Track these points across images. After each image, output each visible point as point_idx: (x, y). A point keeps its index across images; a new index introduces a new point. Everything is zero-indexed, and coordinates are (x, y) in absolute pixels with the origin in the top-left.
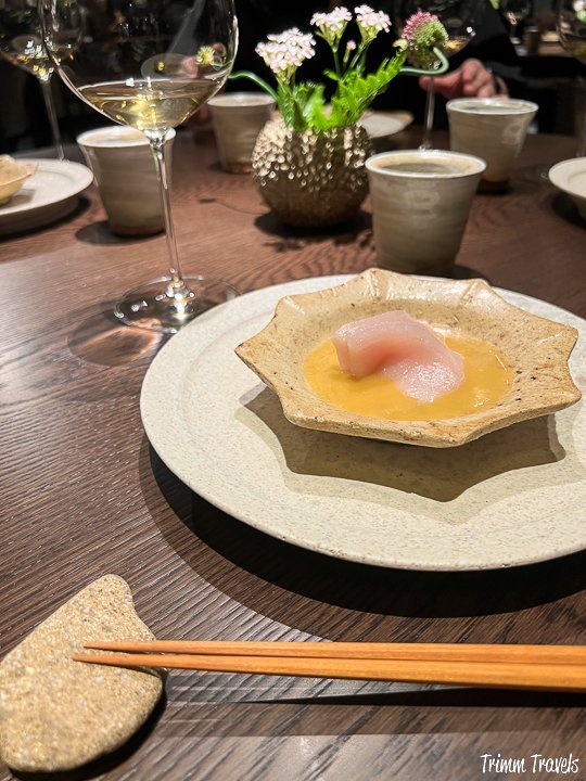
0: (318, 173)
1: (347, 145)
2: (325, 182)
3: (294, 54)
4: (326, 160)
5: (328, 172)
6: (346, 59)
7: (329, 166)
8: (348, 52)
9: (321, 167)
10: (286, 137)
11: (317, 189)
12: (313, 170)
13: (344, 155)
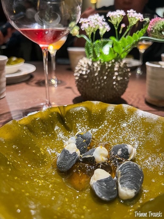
0: (100, 80)
1: (116, 69)
2: (103, 85)
3: (93, 22)
4: (104, 75)
5: (105, 80)
6: (120, 32)
7: (105, 78)
8: (121, 29)
9: (101, 78)
10: (88, 64)
11: (99, 87)
12: (98, 79)
13: (114, 74)
